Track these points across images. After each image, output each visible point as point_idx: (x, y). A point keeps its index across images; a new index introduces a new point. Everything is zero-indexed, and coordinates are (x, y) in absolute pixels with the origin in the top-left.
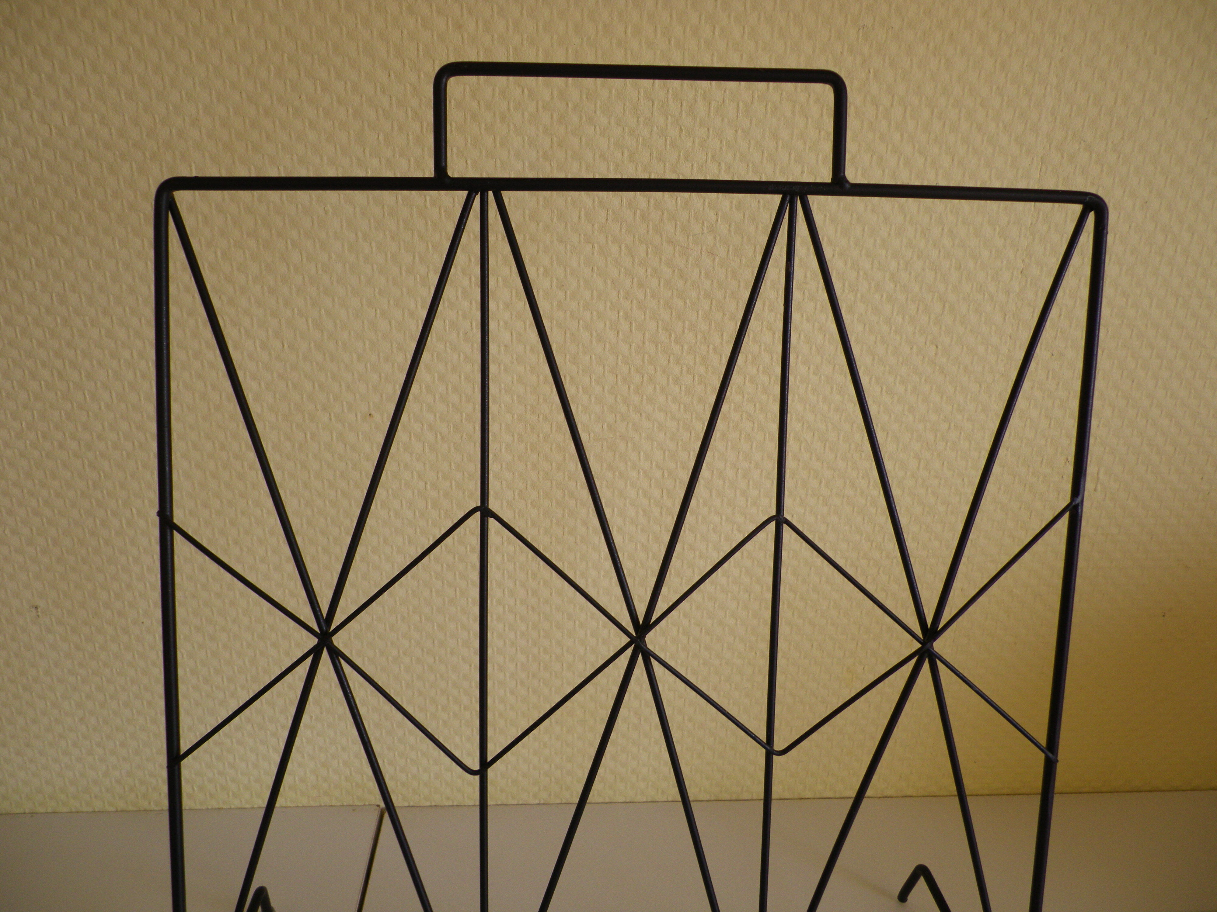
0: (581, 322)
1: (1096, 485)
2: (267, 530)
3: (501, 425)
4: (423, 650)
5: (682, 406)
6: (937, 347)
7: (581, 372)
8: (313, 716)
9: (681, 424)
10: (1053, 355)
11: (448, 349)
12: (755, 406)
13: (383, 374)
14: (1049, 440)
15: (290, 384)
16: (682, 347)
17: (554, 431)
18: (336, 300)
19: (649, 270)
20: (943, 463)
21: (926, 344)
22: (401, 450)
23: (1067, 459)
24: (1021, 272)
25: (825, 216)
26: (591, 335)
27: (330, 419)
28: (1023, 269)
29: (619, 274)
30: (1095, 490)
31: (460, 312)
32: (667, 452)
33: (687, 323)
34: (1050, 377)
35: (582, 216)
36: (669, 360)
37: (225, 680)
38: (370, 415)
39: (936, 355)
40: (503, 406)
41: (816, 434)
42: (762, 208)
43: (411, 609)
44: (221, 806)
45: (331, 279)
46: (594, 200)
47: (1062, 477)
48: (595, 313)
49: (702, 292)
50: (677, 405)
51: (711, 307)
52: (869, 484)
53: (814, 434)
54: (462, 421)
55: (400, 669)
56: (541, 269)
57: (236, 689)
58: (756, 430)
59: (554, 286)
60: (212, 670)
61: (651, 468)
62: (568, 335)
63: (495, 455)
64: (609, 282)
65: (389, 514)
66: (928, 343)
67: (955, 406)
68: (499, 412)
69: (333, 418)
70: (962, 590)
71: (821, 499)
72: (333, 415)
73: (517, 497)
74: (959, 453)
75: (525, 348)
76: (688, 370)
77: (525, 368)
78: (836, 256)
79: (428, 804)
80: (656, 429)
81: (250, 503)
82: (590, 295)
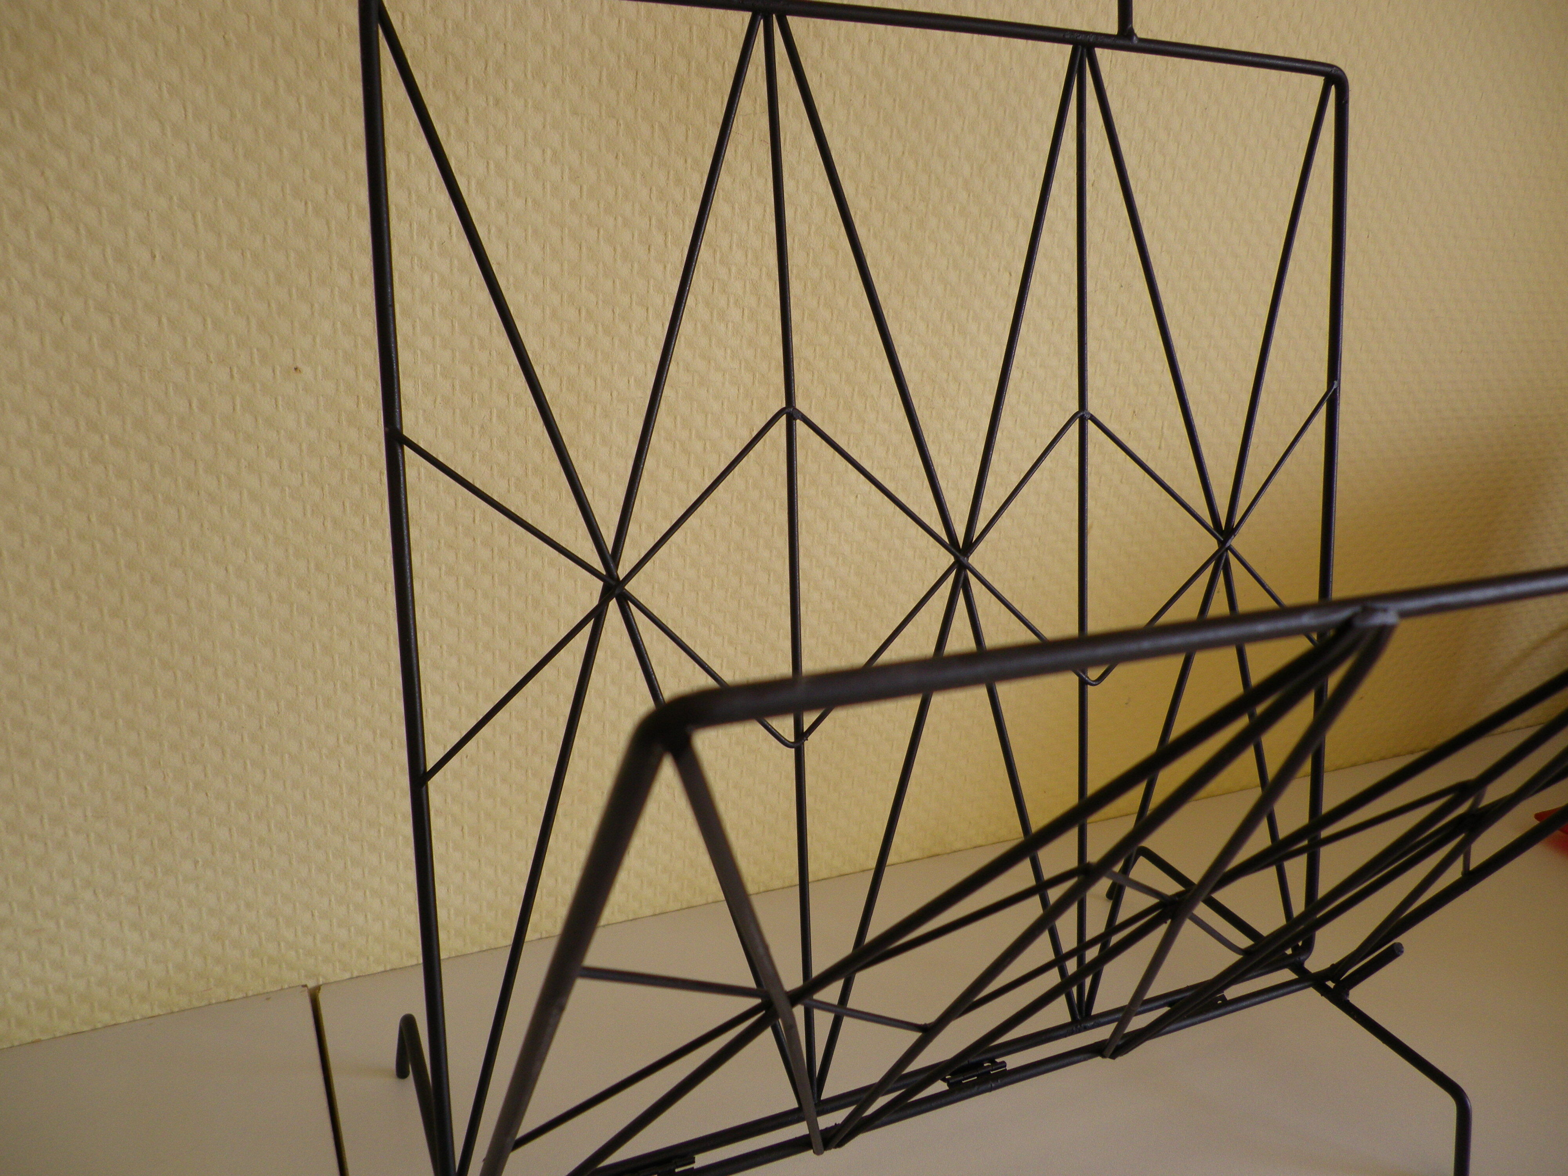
0: (602, 231)
1: (1160, 442)
2: (122, 562)
3: (491, 381)
4: (374, 733)
5: (729, 351)
6: (1010, 275)
7: (600, 303)
8: (200, 860)
9: (727, 376)
10: (1122, 286)
11: (416, 267)
12: (815, 350)
13: (316, 305)
14: (1118, 389)
15: (164, 320)
16: (730, 270)
17: (564, 390)
18: (243, 184)
19: (689, 161)
20: (1016, 421)
21: (999, 270)
22: (344, 423)
23: (1134, 412)
24: (1093, 185)
25: (895, 100)
26: (615, 249)
27: (232, 377)
28: (1094, 181)
29: (651, 166)
30: (1160, 448)
31: (434, 212)
32: (710, 416)
33: (735, 236)
34: (1119, 312)
35: (604, 79)
36: (713, 287)
37: (46, 821)
38: (296, 369)
39: (1009, 284)
40: (494, 353)
41: (883, 387)
42: (824, 85)
43: (357, 670)
44: (38, 1036)
45: (234, 150)
46: (619, 57)
47: (1130, 433)
48: (620, 219)
49: (754, 195)
50: (723, 350)
51: (764, 215)
52: (939, 451)
53: (881, 387)
54: (435, 376)
55: (339, 766)
56: (549, 152)
57: (66, 835)
58: (815, 382)
59: (566, 178)
60: (22, 809)
61: (690, 438)
62: (584, 249)
63: (482, 427)
64: (638, 176)
65: (324, 524)
66: (1001, 270)
67: (1029, 348)
68: (489, 362)
69: (236, 375)
70: (1033, 579)
71: (888, 471)
72: (235, 370)
73: (513, 489)
74: (1032, 407)
75: (526, 267)
76: (736, 302)
77: (526, 296)
78: (906, 154)
79: (381, 969)
80: (696, 384)
81: (94, 519)
82: (614, 194)
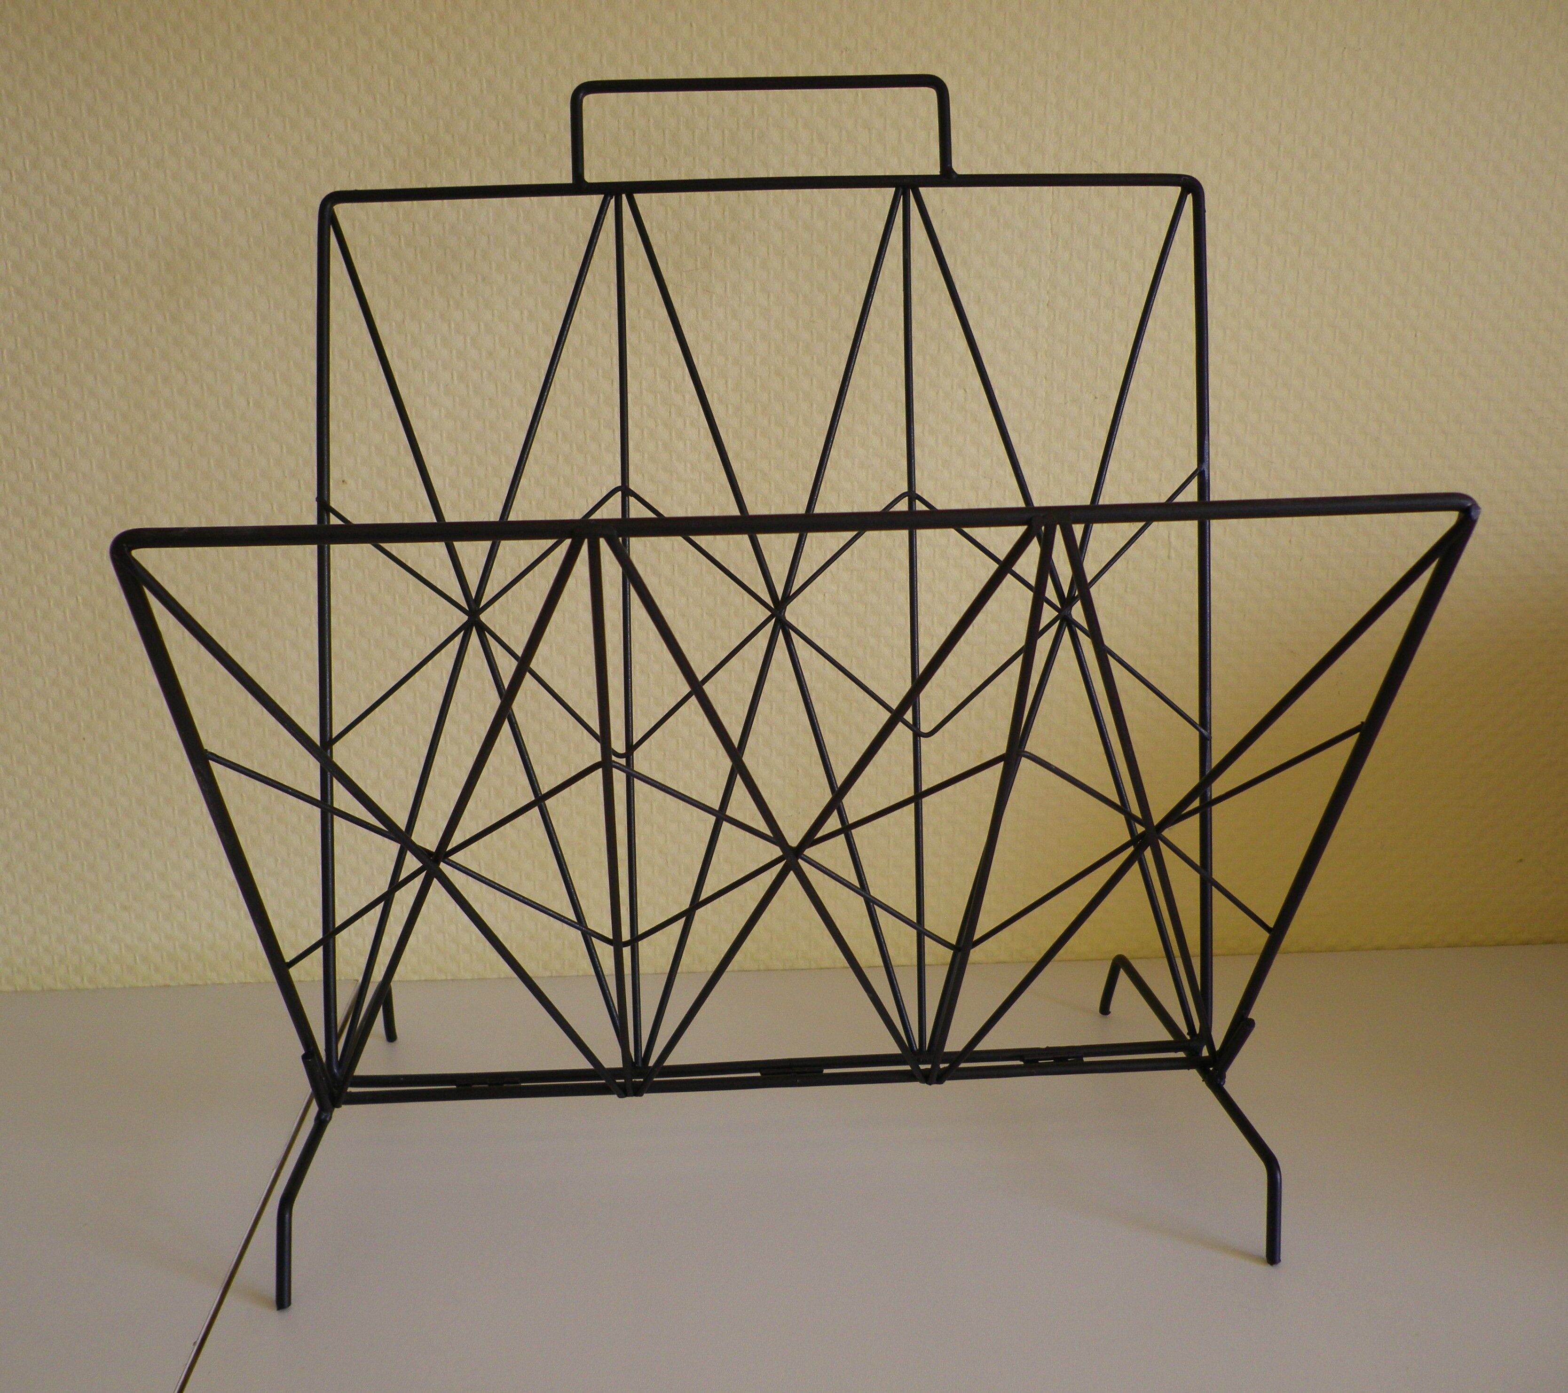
0: (571, 371)
5: (689, 465)
7: (574, 427)
9: (689, 486)
11: (428, 404)
13: (357, 434)
15: (255, 447)
16: (684, 397)
18: (306, 351)
19: (642, 311)
21: (952, 387)
25: (827, 247)
26: (583, 385)
27: (300, 486)
29: (610, 317)
31: (440, 362)
35: (567, 253)
36: (670, 412)
37: (176, 812)
38: (343, 481)
40: (490, 468)
41: (841, 495)
43: (392, 717)
44: (168, 982)
45: (300, 327)
46: (578, 237)
48: (586, 360)
49: (701, 335)
50: (683, 463)
51: (712, 351)
56: (526, 313)
59: (540, 332)
60: (161, 800)
64: (600, 326)
65: (365, 599)
71: (855, 573)
72: (302, 482)
75: (512, 401)
76: (692, 423)
77: (513, 423)
81: (210, 588)
82: (580, 341)
